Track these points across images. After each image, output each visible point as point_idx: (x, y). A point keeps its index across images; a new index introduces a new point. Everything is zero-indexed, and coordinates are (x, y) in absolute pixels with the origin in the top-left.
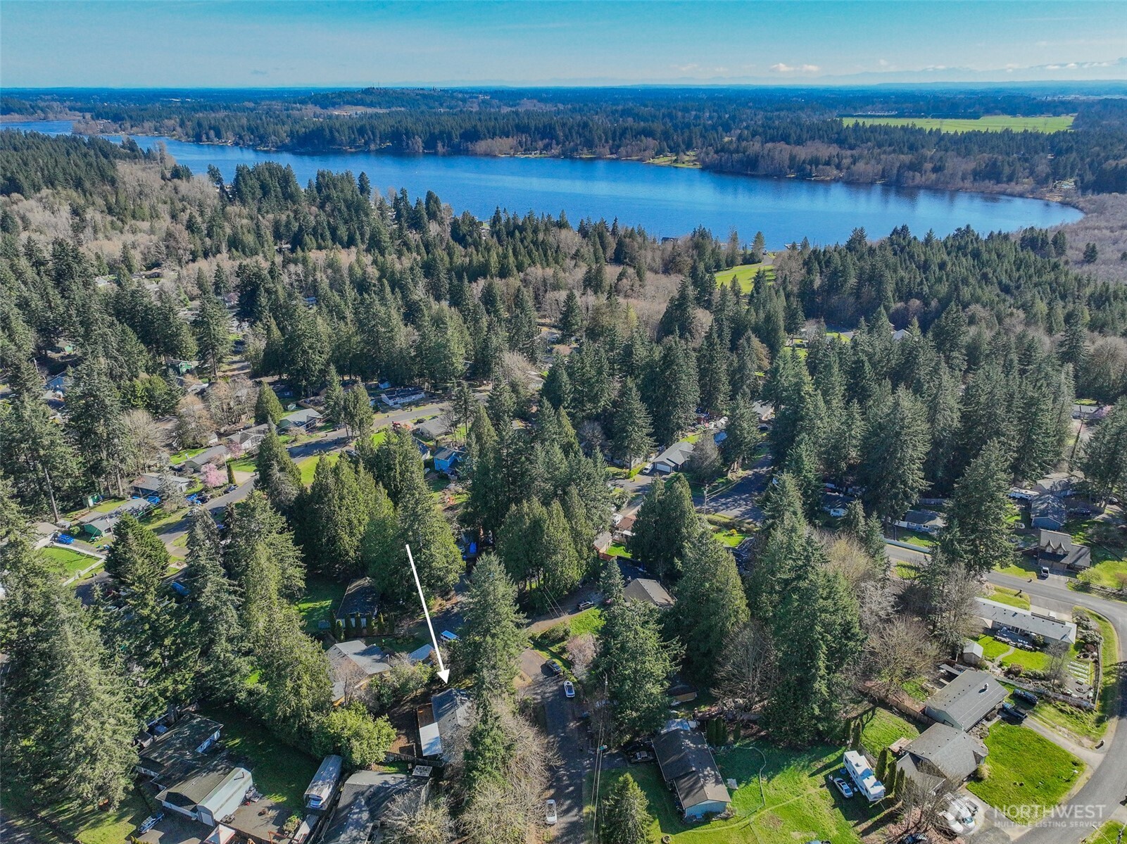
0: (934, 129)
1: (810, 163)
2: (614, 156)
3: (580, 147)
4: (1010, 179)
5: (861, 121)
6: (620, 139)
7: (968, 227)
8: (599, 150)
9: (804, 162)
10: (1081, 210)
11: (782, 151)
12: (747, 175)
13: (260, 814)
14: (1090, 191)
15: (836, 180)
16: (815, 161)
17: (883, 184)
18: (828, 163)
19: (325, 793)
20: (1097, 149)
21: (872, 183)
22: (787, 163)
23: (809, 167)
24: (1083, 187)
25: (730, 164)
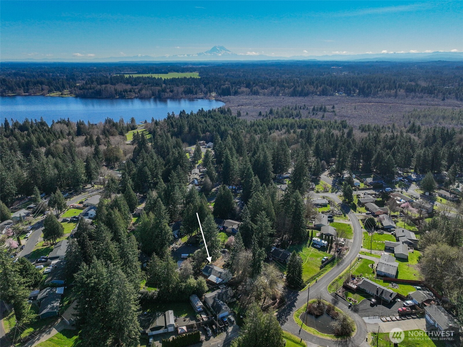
0: (159, 78)
1: (124, 91)
2: (27, 94)
3: (7, 91)
4: (196, 94)
5: (131, 75)
6: (27, 86)
7: (202, 109)
8: (18, 91)
9: (121, 91)
10: (223, 101)
11: (111, 88)
12: (97, 98)
13: (184, 321)
14: (222, 96)
15: (136, 98)
16: (125, 91)
17: (154, 98)
18: (130, 91)
19: (200, 304)
20: (216, 82)
21: (150, 98)
22: (114, 92)
23: (124, 93)
24: (220, 94)
25: (89, 94)
